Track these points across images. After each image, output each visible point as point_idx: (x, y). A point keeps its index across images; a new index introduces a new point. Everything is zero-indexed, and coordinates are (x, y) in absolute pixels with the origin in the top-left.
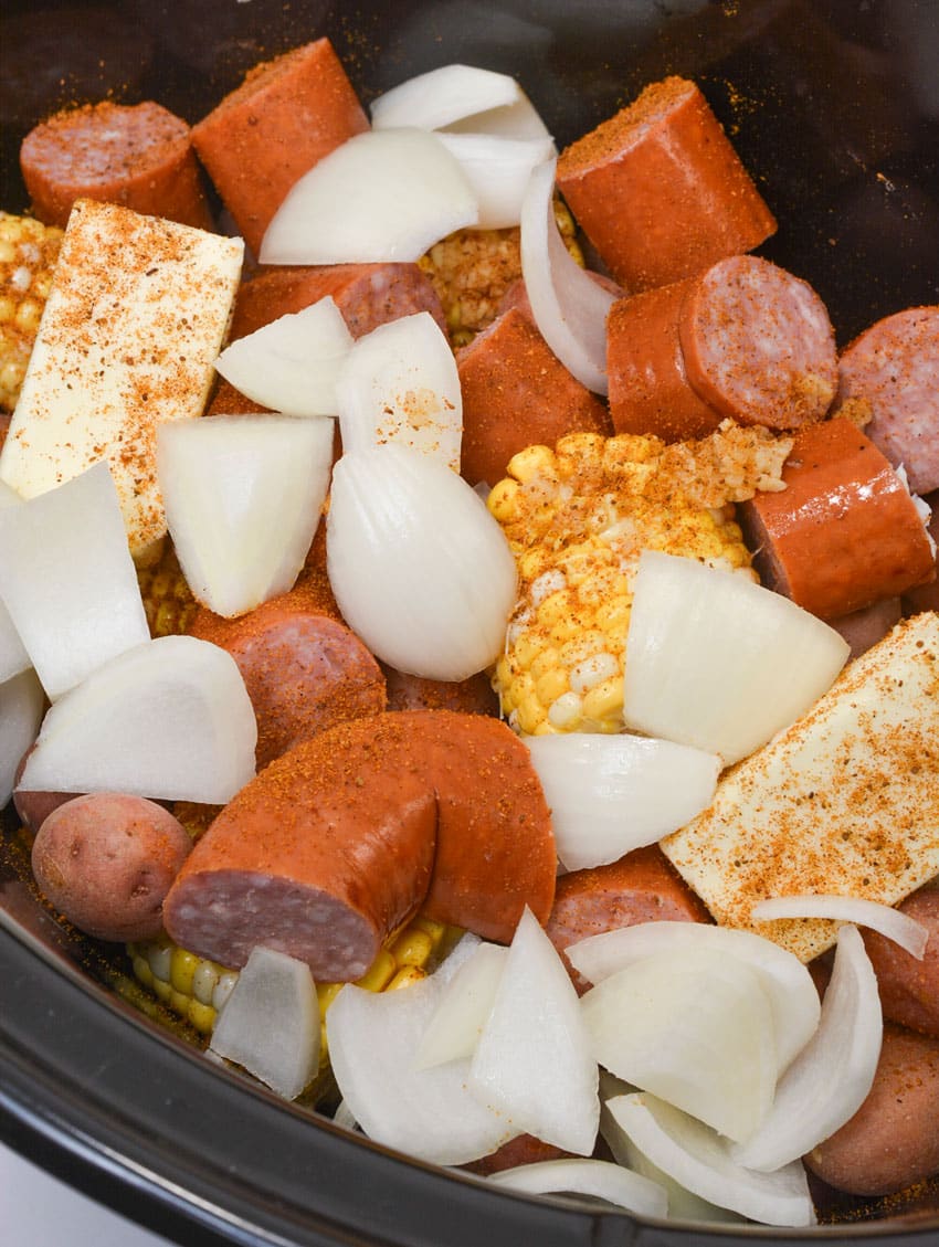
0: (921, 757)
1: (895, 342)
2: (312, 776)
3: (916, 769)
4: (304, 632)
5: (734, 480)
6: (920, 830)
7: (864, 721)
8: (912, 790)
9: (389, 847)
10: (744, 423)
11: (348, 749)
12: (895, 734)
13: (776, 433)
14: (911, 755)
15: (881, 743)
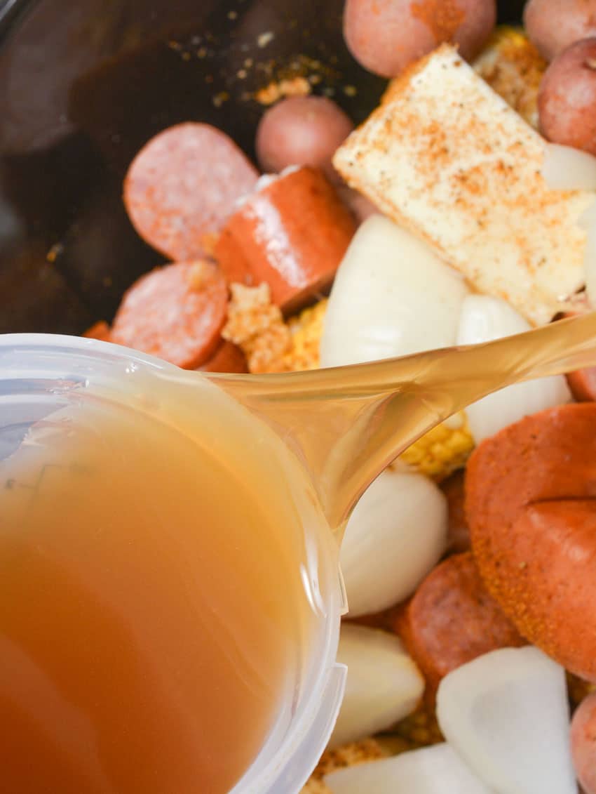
0: (435, 149)
1: (157, 224)
2: (526, 603)
3: (445, 151)
4: (424, 624)
5: (265, 321)
6: (491, 140)
7: (416, 195)
8: (461, 151)
9: (569, 535)
10: (225, 320)
11: (501, 578)
12: (422, 171)
13: (230, 298)
14: (435, 156)
15: (431, 179)
